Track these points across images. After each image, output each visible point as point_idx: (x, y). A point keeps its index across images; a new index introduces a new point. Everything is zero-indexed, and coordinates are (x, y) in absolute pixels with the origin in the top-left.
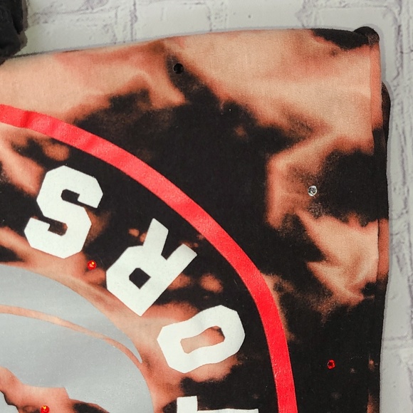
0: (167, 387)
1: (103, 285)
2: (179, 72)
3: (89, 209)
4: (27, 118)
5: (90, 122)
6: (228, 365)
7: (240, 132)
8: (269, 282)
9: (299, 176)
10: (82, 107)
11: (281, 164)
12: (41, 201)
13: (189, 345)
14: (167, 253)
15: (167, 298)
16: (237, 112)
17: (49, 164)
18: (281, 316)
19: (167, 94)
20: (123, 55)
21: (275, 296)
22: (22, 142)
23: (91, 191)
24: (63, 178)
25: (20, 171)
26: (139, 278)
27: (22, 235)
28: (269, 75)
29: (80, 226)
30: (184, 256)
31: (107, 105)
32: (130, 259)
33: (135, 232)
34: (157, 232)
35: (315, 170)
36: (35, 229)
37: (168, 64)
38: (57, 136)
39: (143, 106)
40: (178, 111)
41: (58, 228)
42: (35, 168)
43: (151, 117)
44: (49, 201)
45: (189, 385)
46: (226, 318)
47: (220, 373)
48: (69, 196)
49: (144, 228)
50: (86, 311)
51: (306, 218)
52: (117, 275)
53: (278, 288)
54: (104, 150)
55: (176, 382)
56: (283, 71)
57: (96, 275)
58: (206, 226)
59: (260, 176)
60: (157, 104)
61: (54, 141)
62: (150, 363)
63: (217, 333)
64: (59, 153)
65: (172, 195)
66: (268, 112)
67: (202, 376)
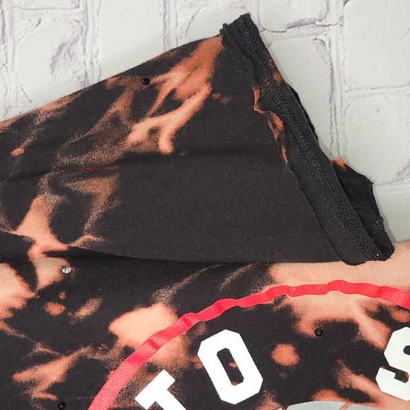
12: (388, 354)
17: (395, 326)
22: (374, 308)
24: (406, 336)
25: (371, 330)
27: (375, 382)
36: (383, 376)
38: (400, 304)
41: (402, 376)
42: (384, 329)
44: (394, 354)
61: (399, 308)
64: (403, 317)
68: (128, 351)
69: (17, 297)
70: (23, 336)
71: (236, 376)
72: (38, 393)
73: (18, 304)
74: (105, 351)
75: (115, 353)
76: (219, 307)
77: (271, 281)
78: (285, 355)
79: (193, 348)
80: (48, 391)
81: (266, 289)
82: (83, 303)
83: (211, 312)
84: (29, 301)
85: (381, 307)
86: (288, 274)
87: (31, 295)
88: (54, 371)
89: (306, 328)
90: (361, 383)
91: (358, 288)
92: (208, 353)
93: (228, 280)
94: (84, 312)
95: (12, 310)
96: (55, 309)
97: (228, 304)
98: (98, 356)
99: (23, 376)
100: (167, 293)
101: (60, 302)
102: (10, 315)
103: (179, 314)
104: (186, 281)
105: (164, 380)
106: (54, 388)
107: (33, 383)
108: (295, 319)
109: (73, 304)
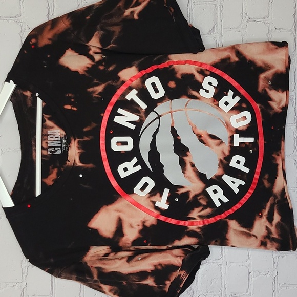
0: (232, 131)
1: (218, 105)
2: (238, 53)
3: (214, 87)
4: (202, 64)
5: (215, 65)
6: (247, 126)
7: (252, 68)
8: (258, 105)
9: (267, 79)
10: (214, 62)
11: (262, 76)
12: (203, 85)
13: (238, 121)
14: (233, 98)
15: (233, 109)
16: (252, 63)
17: (205, 76)
18: (261, 114)
19: (235, 58)
20: (225, 49)
21: (259, 109)
22: (199, 70)
23: (215, 82)
24: (209, 79)
25: (198, 77)
26: (227, 104)
27: (199, 93)
28: (260, 54)
29: (212, 91)
30: (237, 99)
31: (220, 61)
32: (224, 99)
33: (225, 93)
34: (231, 93)
35: (271, 78)
36: (201, 91)
37: (236, 51)
38: (207, 68)
39: (228, 61)
40: (237, 62)
41: (207, 91)
42: (202, 77)
43: (231, 64)
44: (205, 85)
45: (237, 131)
46: (247, 114)
47: (245, 128)
48: (210, 84)
49: (228, 92)
50: (214, 111)
51: (268, 90)
52: (221, 103)
53: (260, 107)
54: (218, 72)
55: (234, 130)
56: (264, 53)
57: (216, 103)
58: (243, 91)
59: (257, 79)
60: (232, 61)
61: (207, 70)
62: (228, 125)
63: (245, 118)
64: (208, 73)
65: (235, 84)
66: (259, 63)
67: (240, 129)
68: (123, 82)
69: (89, 64)
70: (90, 77)
71: (157, 91)
72: (95, 95)
73: (89, 66)
74: (116, 83)
75: (119, 83)
76: (152, 68)
77: (169, 59)
78: (172, 84)
79: (143, 82)
80: (98, 94)
81: (167, 62)
82: (110, 66)
83: (149, 70)
84: (93, 65)
85: (201, 70)
86: (174, 58)
87: (94, 63)
88: (100, 88)
89: (179, 76)
90: (195, 93)
91: (194, 63)
92: (148, 83)
93: (155, 59)
94: (111, 69)
95: (88, 68)
96: (102, 68)
97: (155, 67)
98: (114, 84)
99: (90, 90)
100: (137, 63)
101: (103, 65)
102: (87, 69)
103: (140, 70)
104: (142, 59)
105: (134, 92)
106: (100, 93)
107: (94, 92)
108: (176, 73)
109: (107, 66)
